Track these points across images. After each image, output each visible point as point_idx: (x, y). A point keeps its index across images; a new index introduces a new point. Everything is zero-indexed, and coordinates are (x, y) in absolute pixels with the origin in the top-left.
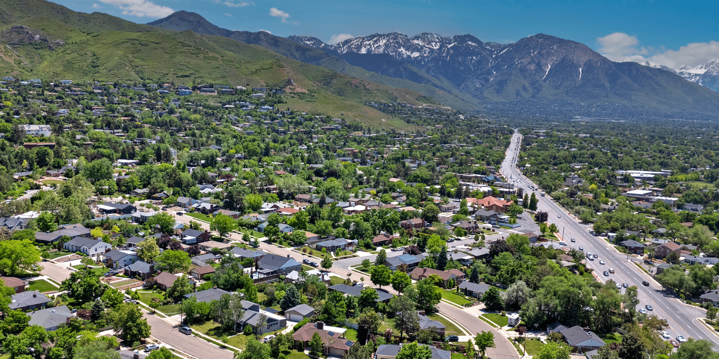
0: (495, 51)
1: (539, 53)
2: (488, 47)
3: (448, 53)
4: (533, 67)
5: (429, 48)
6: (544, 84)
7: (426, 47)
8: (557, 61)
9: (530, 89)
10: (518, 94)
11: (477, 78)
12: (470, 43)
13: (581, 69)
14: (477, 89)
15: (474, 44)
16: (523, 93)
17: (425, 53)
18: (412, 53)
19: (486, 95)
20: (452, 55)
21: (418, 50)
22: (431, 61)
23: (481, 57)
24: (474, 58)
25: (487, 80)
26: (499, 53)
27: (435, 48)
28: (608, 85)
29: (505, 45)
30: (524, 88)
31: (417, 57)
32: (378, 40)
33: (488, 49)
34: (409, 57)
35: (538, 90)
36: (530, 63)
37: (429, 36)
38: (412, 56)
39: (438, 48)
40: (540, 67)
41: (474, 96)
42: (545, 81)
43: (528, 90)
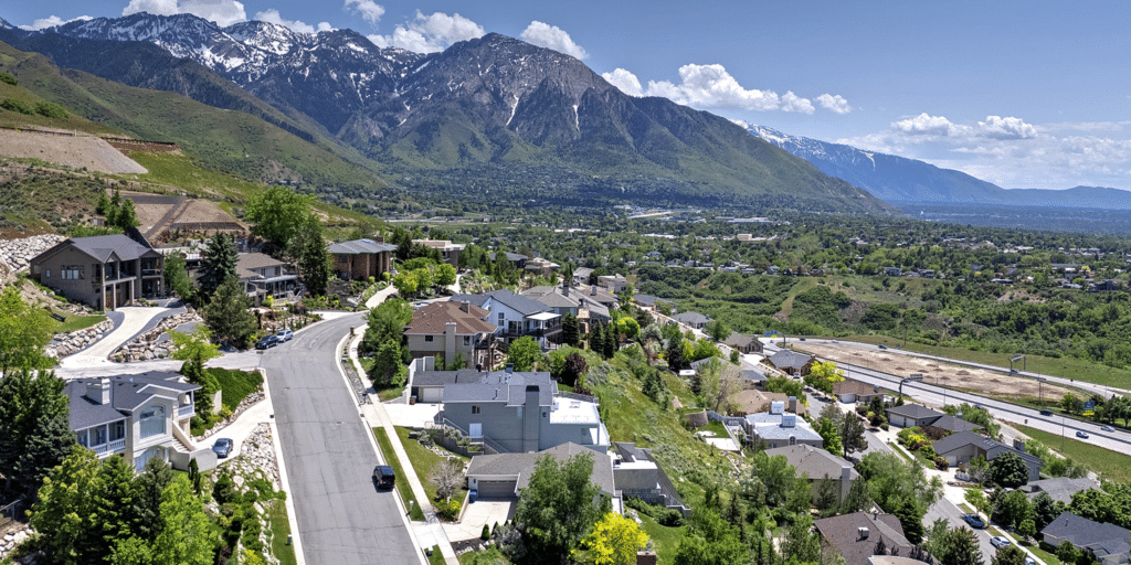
0: (404, 66)
1: (495, 71)
2: (389, 58)
3: (306, 63)
4: (485, 98)
5: (266, 52)
6: (511, 133)
7: (259, 50)
8: (530, 88)
9: (486, 144)
10: (463, 153)
11: (372, 117)
12: (352, 46)
13: (576, 107)
14: (374, 141)
15: (360, 49)
16: (473, 151)
17: (256, 60)
18: (226, 58)
19: (396, 153)
20: (314, 67)
21: (241, 55)
22: (268, 75)
23: (377, 76)
24: (363, 75)
25: (393, 123)
26: (415, 68)
27: (278, 52)
28: (629, 139)
29: (423, 54)
30: (476, 143)
31: (238, 68)
32: (148, 25)
33: (391, 61)
34: (220, 66)
35: (503, 147)
36: (479, 90)
37: (265, 28)
38: (227, 66)
39: (284, 52)
40: (498, 100)
41: (370, 155)
42: (512, 127)
43: (482, 145)
